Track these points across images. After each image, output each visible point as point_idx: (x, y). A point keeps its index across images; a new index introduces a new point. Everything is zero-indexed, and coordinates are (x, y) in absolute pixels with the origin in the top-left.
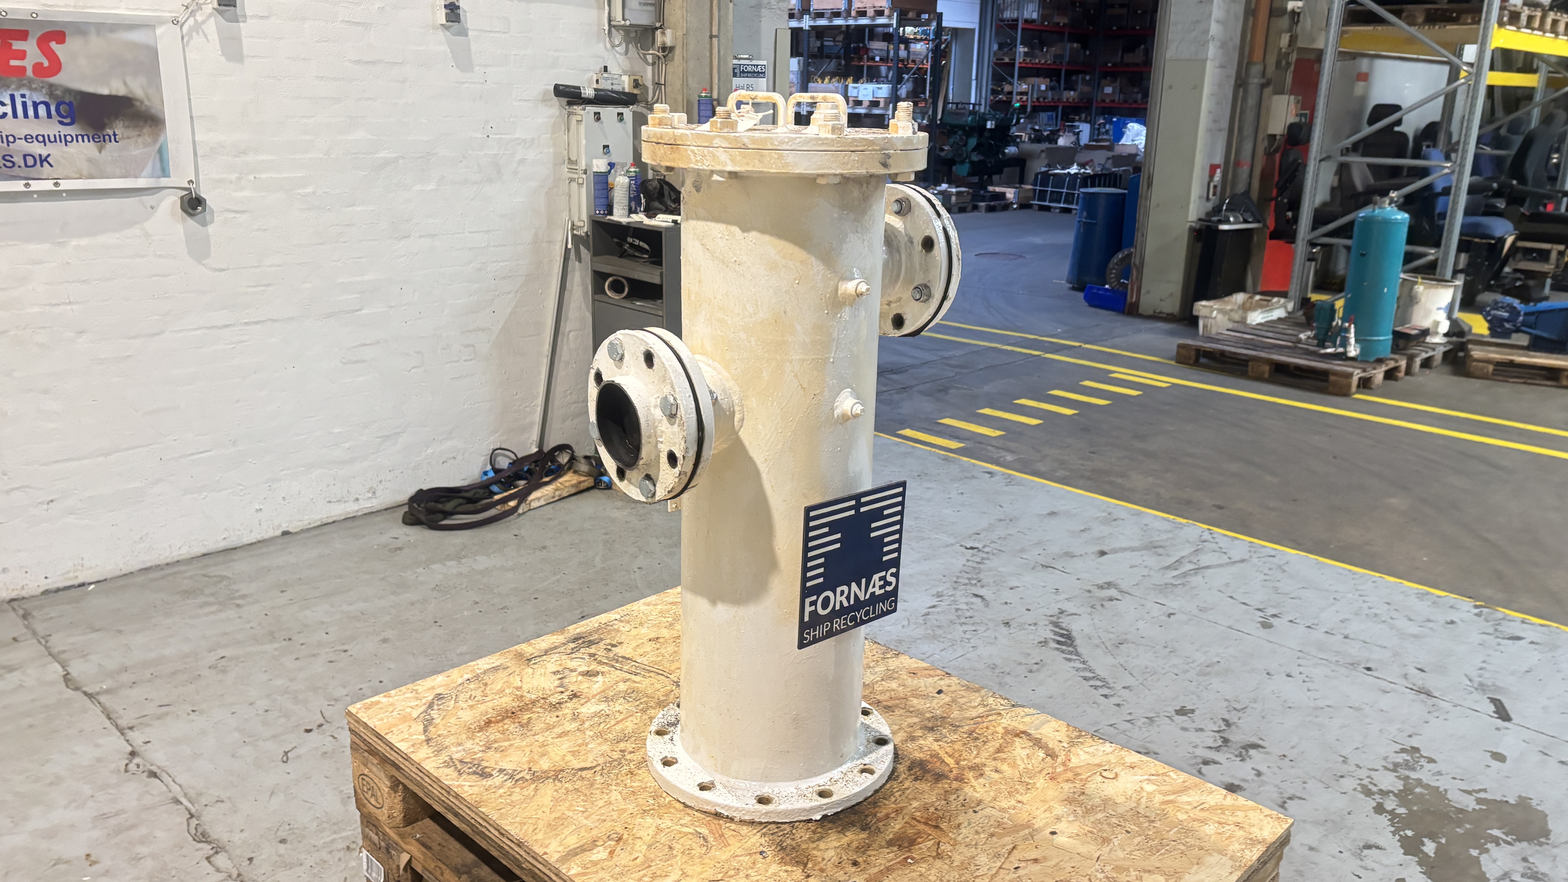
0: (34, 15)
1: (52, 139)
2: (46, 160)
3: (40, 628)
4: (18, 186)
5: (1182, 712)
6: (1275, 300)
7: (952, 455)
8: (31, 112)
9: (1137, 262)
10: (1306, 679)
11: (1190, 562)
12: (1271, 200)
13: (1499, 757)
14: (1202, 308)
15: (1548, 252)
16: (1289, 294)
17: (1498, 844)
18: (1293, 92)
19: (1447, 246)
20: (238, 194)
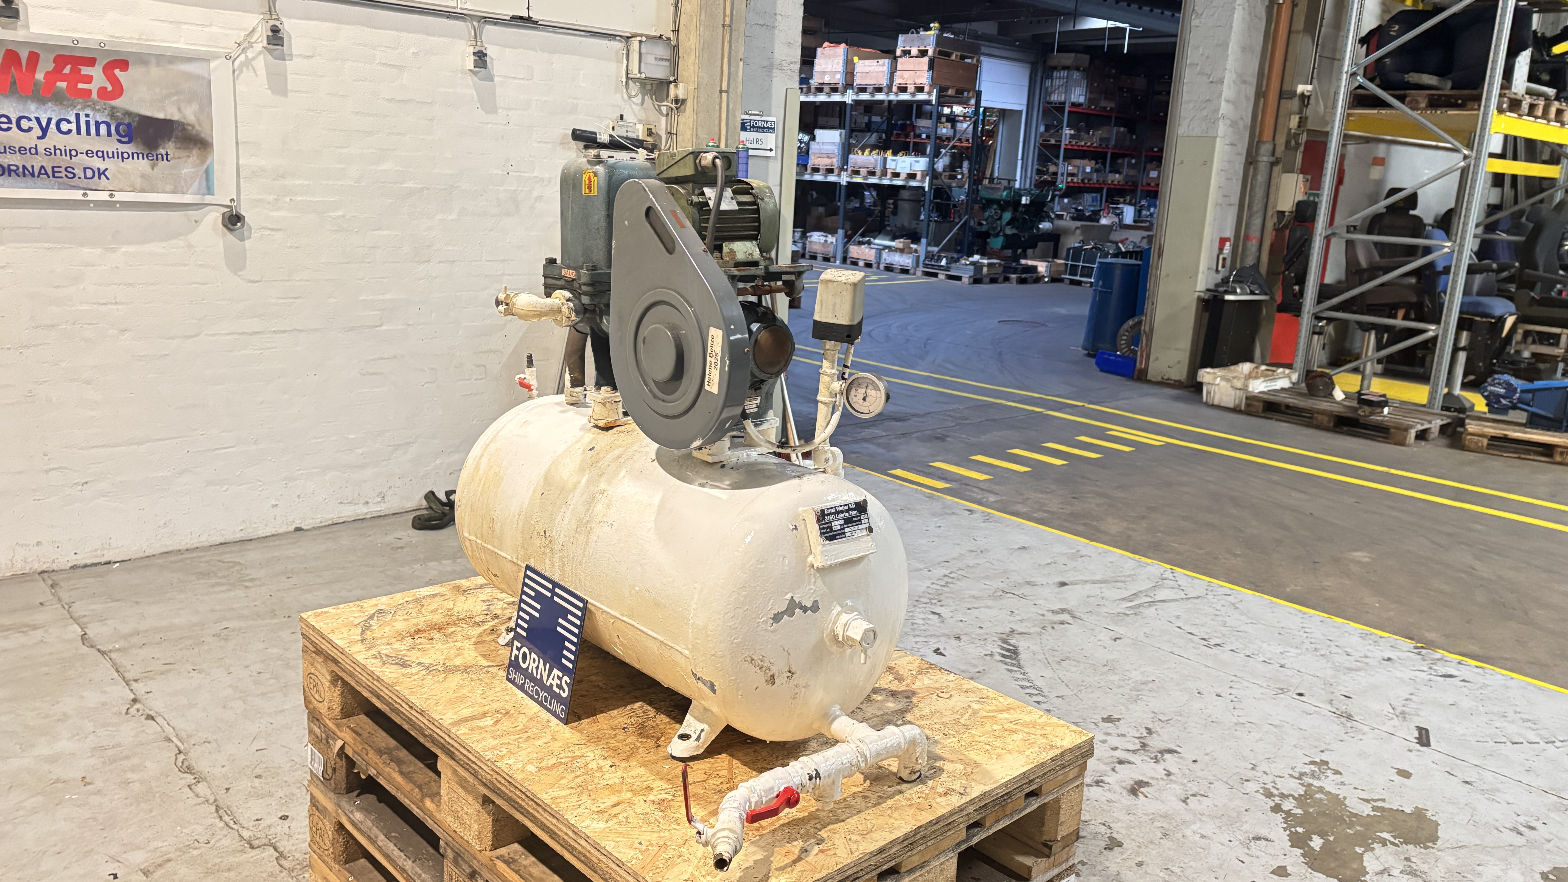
0: (102, 45)
1: (110, 155)
2: (103, 173)
3: (65, 596)
4: (77, 195)
5: (1108, 719)
6: (1281, 370)
7: (937, 494)
8: (93, 130)
9: (1147, 329)
10: (1235, 699)
11: (1146, 596)
12: (1279, 274)
13: (1404, 774)
14: (1206, 375)
15: (1557, 337)
16: (1294, 366)
17: (1384, 845)
18: (1303, 171)
19: (1447, 324)
20: (275, 214)
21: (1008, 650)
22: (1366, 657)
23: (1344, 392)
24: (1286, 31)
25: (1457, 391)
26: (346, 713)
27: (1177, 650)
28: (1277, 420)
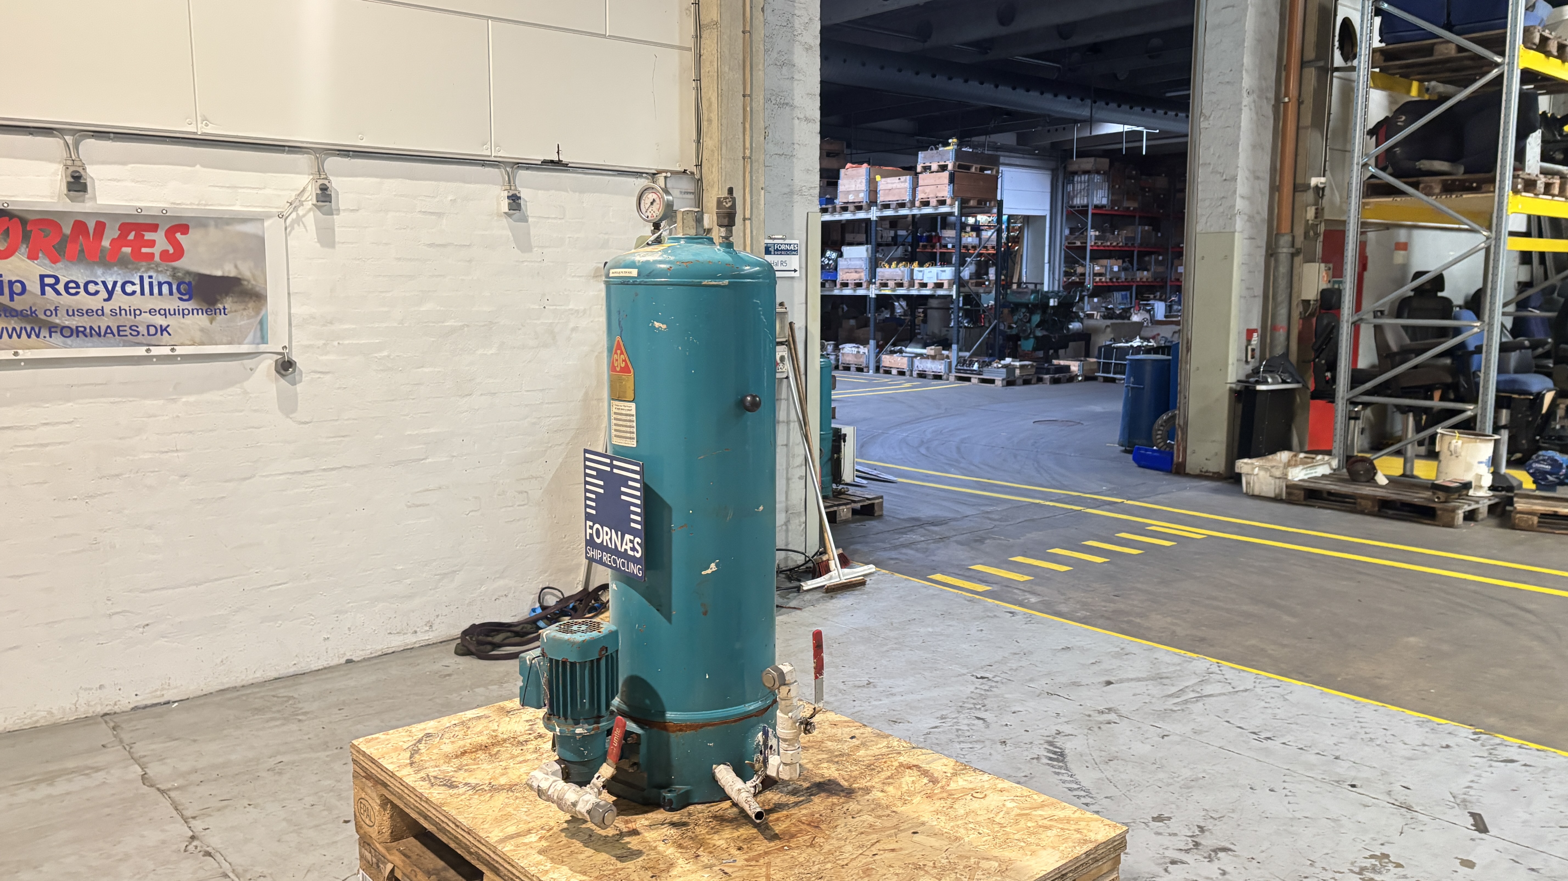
0: (164, 212)
1: (172, 312)
2: (165, 329)
3: (126, 737)
4: (141, 351)
5: (1159, 819)
6: (1320, 457)
7: (978, 597)
8: (156, 290)
9: (1182, 423)
10: (1289, 794)
11: (1193, 691)
13: (1468, 864)
14: (1244, 465)
16: (1334, 452)
18: (1324, 260)
19: (1485, 403)
20: (324, 358)
21: (1055, 753)
22: (1423, 745)
23: (1387, 477)
24: (1294, 127)
25: (1504, 470)
26: (396, 836)
27: (1227, 746)
28: (1320, 507)
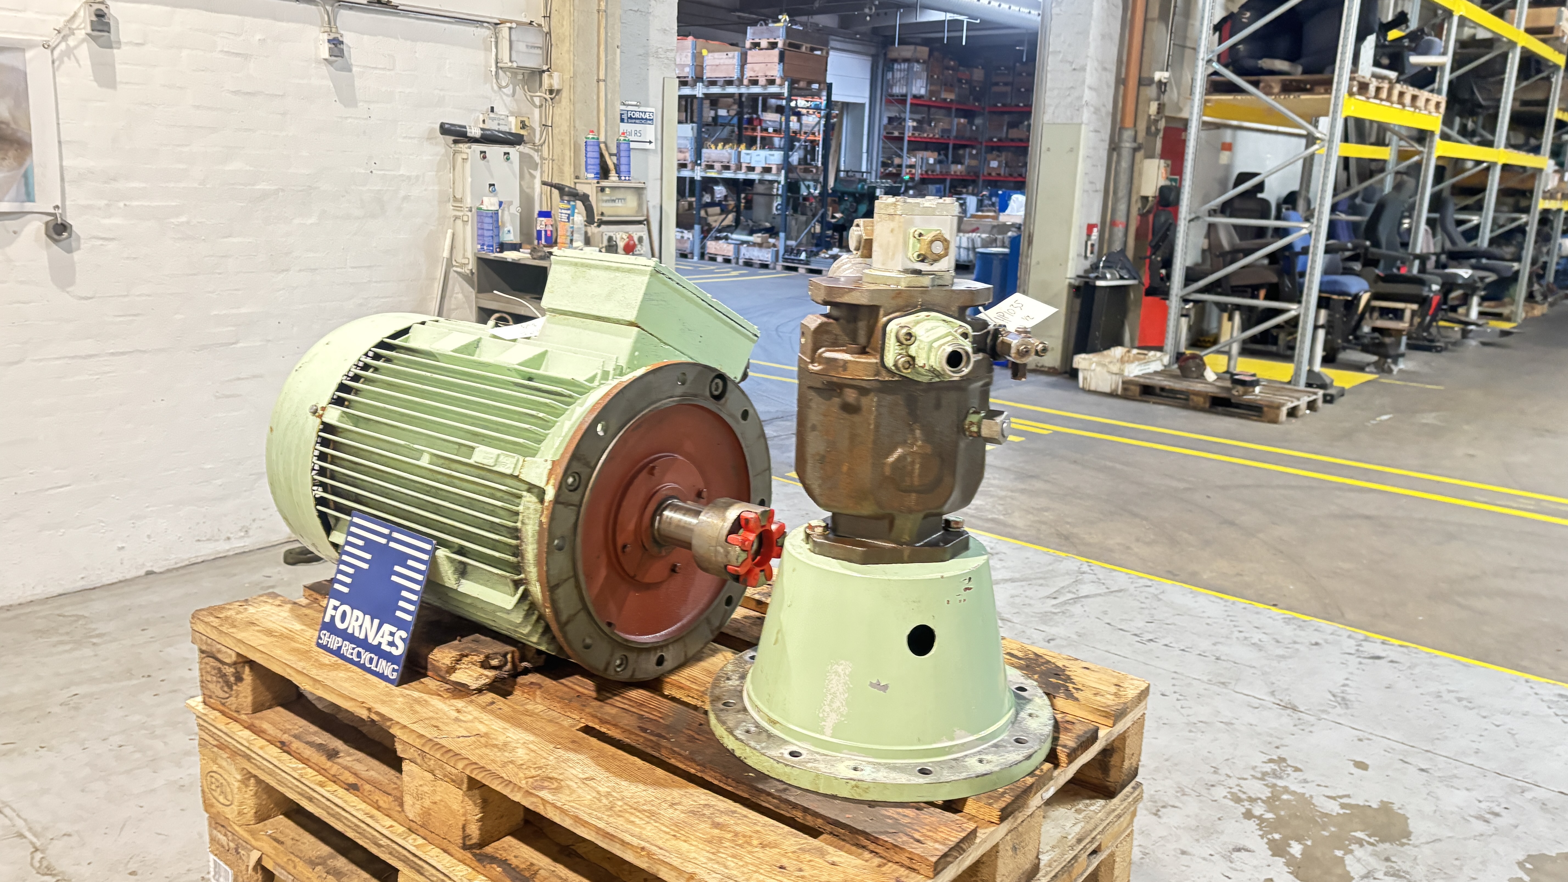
6: (1152, 353)
10: (1181, 698)
11: (1069, 592)
12: (1145, 258)
13: (1362, 766)
14: (1080, 361)
15: (1402, 311)
16: (1165, 348)
17: (1362, 845)
18: (1163, 156)
19: (1308, 302)
20: (107, 221)
22: (1295, 642)
23: (1217, 374)
24: (1142, 19)
25: (1317, 367)
26: (262, 817)
27: (1113, 649)
28: (1154, 403)
